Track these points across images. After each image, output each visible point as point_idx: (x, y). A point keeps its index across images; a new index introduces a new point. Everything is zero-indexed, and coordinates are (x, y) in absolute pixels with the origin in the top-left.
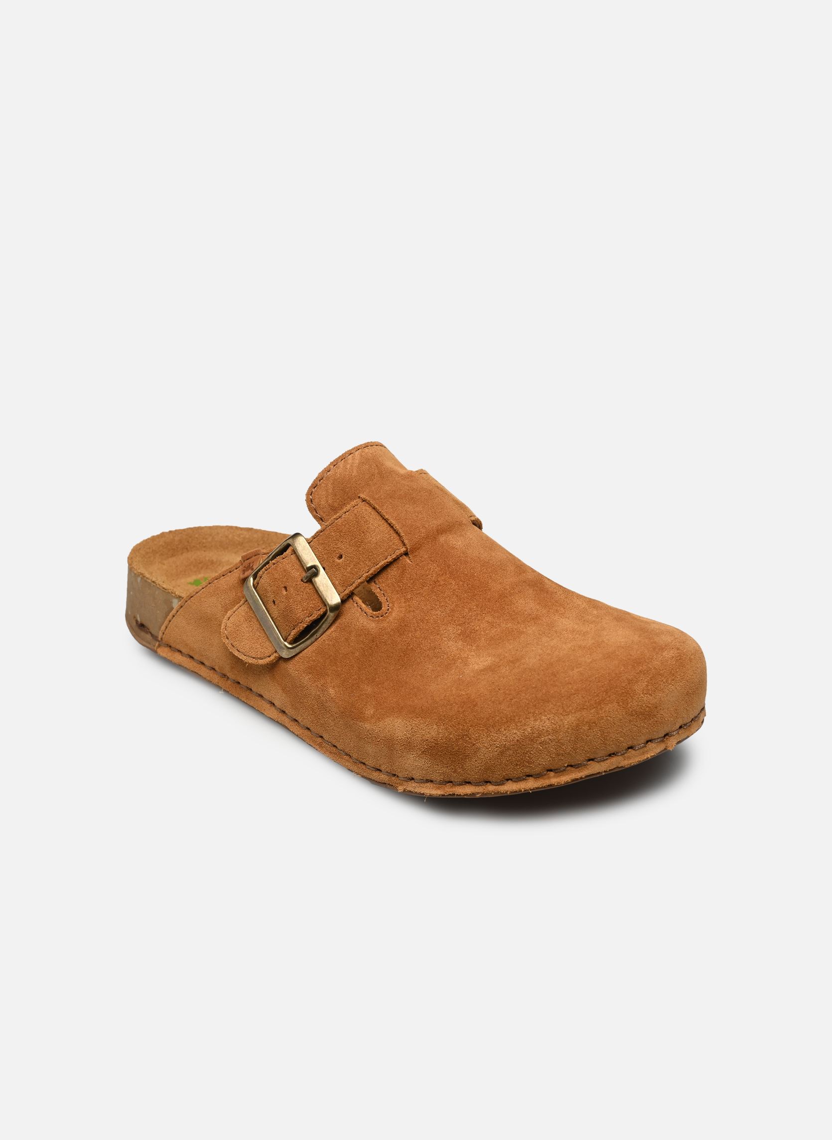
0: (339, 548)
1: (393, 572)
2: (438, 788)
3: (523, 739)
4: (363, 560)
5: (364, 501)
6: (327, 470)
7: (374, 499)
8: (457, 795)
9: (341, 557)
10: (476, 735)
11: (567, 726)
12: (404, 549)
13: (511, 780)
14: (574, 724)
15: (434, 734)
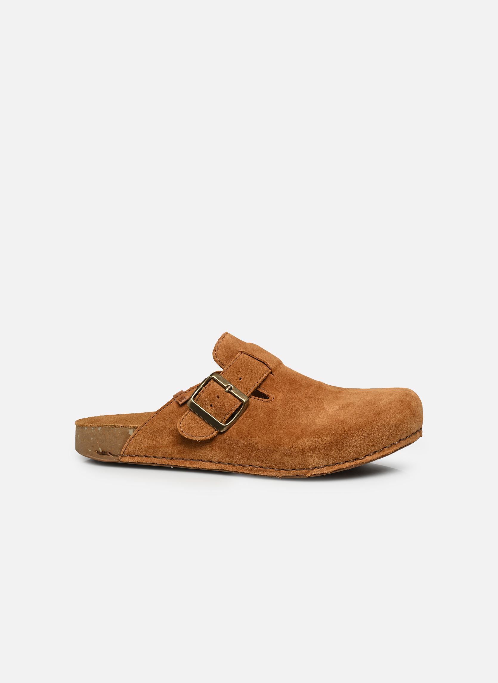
0: (239, 375)
1: (268, 381)
2: (332, 468)
3: (375, 432)
4: (254, 377)
5: (242, 353)
6: (218, 343)
7: (248, 351)
8: (342, 469)
9: (240, 379)
10: (352, 435)
11: (392, 423)
12: (270, 371)
13: (368, 455)
14: (395, 422)
15: (329, 439)
